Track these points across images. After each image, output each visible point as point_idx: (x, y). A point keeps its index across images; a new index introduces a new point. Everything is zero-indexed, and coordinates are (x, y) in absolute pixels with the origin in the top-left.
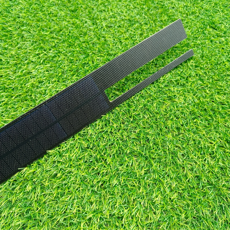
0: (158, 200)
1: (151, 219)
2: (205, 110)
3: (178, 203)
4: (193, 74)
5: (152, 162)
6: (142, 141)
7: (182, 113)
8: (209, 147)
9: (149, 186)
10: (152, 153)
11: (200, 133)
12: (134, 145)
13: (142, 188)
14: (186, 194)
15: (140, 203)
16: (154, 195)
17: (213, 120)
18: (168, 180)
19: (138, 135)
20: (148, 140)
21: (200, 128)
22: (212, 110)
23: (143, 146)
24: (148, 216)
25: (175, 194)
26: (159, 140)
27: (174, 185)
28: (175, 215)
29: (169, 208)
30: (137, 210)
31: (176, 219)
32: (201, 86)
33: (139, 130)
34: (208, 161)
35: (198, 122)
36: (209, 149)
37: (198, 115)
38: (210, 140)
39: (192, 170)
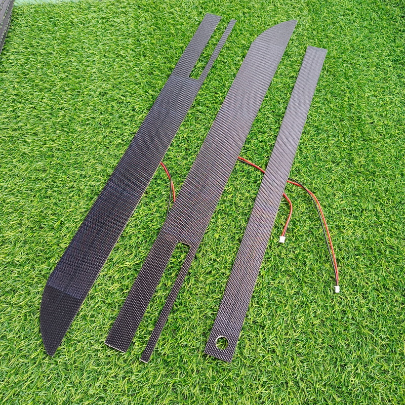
0: (301, 321)
1: (290, 335)
2: (372, 249)
3: (318, 328)
4: (371, 208)
5: (304, 285)
6: (299, 262)
7: (347, 246)
8: (363, 287)
9: (295, 306)
10: (306, 277)
11: (359, 271)
12: (290, 265)
13: (288, 306)
14: (328, 323)
15: (283, 319)
16: (298, 316)
17: (376, 261)
18: (316, 305)
19: (297, 256)
20: (305, 263)
21: (360, 265)
22: (378, 251)
23: (299, 268)
24: (288, 332)
25: (319, 320)
26: (315, 267)
27: (320, 312)
28: (313, 338)
29: (309, 330)
30: (279, 324)
31: (313, 342)
32: (375, 222)
33: (299, 251)
34: (358, 299)
35: (361, 259)
36: (362, 289)
37: (363, 253)
38: (366, 281)
39: (340, 303)
